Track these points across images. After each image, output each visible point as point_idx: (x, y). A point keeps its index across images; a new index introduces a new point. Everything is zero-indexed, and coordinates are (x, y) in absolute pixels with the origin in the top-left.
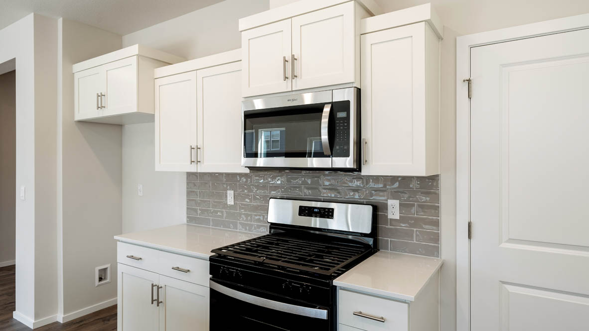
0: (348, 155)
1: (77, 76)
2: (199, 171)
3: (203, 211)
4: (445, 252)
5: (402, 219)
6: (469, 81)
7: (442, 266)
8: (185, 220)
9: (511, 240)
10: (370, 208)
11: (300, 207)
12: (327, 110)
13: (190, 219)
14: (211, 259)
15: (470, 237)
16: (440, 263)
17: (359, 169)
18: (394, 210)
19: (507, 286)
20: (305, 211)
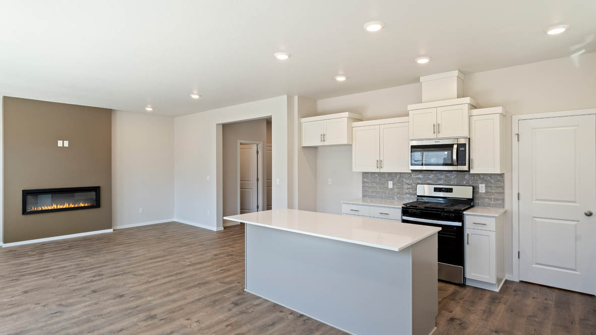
0: (465, 165)
1: (303, 124)
2: (381, 171)
3: (372, 192)
4: (507, 206)
5: (487, 192)
6: (518, 134)
7: (506, 212)
8: (361, 196)
9: (537, 200)
10: (472, 187)
11: (435, 188)
12: (455, 147)
13: (364, 196)
14: (403, 208)
15: (518, 199)
16: (505, 210)
17: (469, 171)
18: (482, 188)
19: (535, 219)
20: (436, 190)
